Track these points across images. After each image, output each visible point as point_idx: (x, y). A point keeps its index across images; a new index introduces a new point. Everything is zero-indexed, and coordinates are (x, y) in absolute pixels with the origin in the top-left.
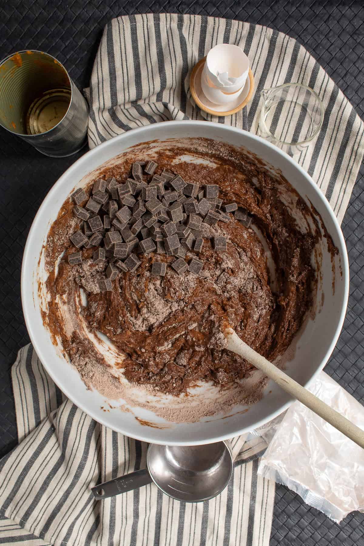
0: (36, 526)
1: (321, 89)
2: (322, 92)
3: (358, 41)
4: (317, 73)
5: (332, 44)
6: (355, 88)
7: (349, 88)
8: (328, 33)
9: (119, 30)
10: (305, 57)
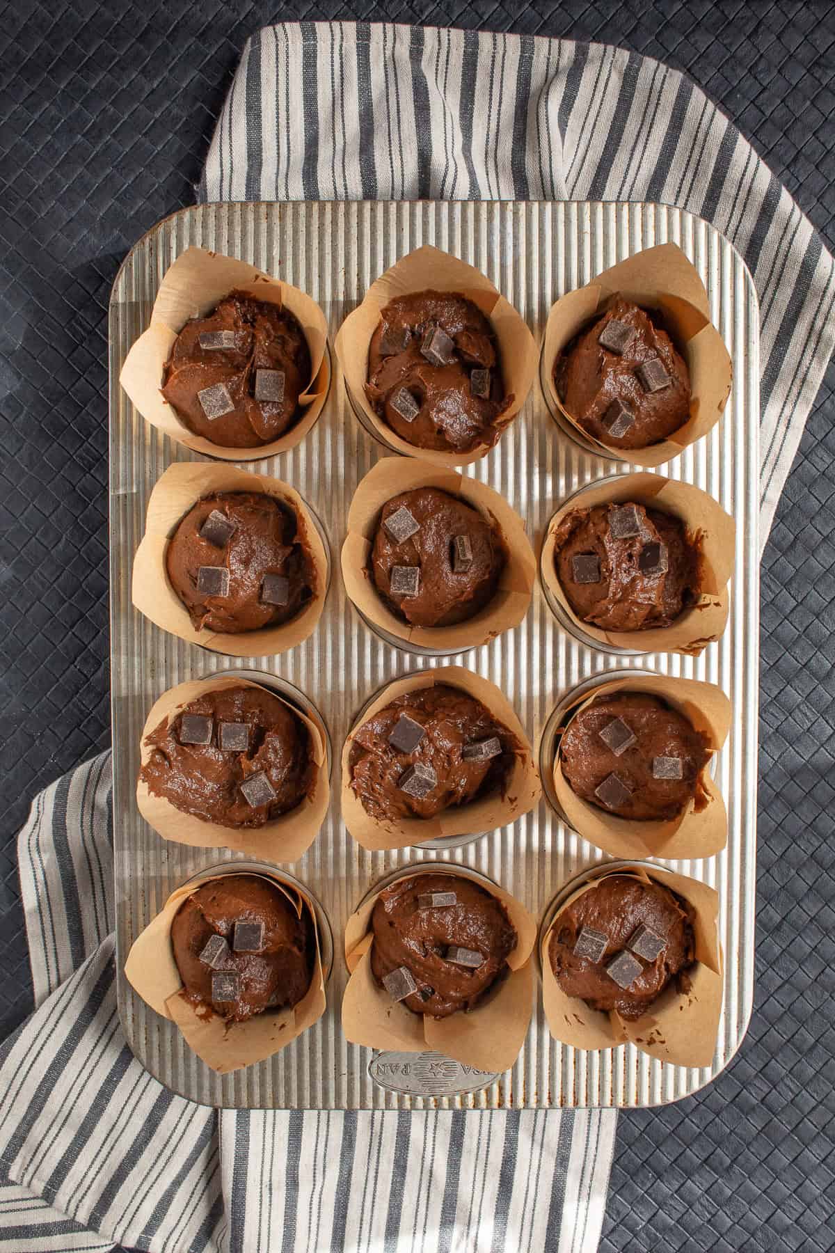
0: (80, 1201)
1: (740, 187)
2: (743, 195)
3: (824, 83)
4: (732, 150)
5: (765, 89)
6: (817, 190)
7: (802, 188)
8: (756, 63)
9: (277, 54)
10: (703, 112)
